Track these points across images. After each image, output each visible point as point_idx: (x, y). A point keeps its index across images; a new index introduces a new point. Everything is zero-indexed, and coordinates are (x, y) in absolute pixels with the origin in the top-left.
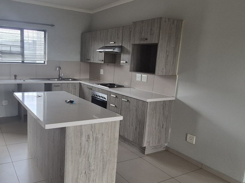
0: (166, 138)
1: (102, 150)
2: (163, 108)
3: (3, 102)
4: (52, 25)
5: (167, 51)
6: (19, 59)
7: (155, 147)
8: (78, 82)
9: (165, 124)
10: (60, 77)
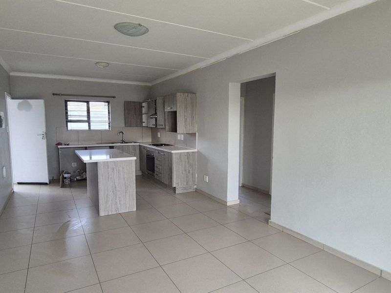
0: (194, 181)
1: (124, 178)
2: (188, 158)
3: (73, 164)
4: (114, 97)
5: (185, 116)
6: (84, 126)
7: (185, 189)
8: (138, 144)
9: (191, 170)
10: (123, 141)
